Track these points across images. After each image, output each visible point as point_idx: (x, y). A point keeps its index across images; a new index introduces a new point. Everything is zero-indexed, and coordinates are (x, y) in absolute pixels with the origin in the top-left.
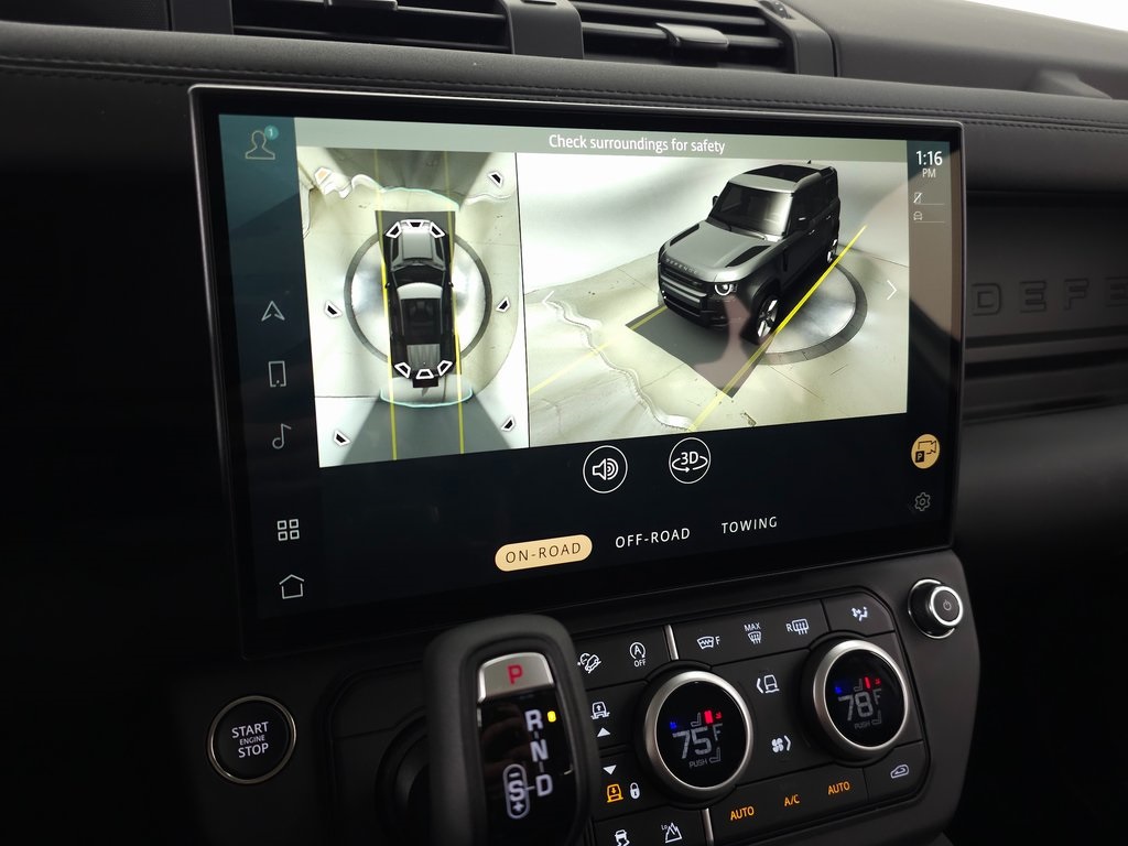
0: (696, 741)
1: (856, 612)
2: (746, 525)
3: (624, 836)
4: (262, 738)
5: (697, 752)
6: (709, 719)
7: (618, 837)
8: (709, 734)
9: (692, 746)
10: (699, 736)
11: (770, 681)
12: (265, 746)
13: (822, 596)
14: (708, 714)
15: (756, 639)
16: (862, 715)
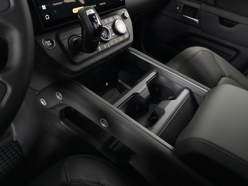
0: (105, 35)
1: (117, 17)
2: (102, 4)
3: (100, 48)
4: (50, 43)
5: (105, 36)
6: (105, 32)
7: (99, 48)
8: (106, 33)
9: (104, 35)
10: (105, 34)
11: (110, 27)
12: (51, 44)
13: (112, 15)
14: (105, 31)
15: (107, 22)
16: (121, 29)
